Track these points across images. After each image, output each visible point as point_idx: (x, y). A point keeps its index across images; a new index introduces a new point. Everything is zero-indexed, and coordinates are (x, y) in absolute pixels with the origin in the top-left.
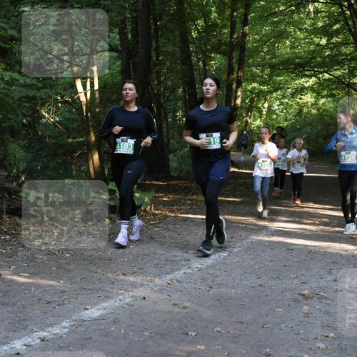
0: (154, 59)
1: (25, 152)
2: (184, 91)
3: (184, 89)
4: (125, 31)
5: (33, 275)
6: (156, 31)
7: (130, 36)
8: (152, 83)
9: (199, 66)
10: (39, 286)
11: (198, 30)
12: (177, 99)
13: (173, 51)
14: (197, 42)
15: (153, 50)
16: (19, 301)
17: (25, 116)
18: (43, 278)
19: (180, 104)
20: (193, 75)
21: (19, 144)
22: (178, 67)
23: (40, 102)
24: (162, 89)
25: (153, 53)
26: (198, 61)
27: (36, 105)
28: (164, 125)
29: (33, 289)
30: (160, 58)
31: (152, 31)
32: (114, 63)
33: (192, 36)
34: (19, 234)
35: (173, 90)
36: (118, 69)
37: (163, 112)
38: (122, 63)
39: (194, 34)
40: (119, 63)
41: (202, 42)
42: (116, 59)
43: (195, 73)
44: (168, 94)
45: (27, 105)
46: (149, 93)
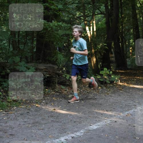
0: (120, 17)
1: (65, 58)
2: (133, 31)
3: (133, 30)
4: (108, 5)
5: (68, 110)
6: (121, 5)
7: (109, 7)
8: (119, 28)
9: (140, 19)
10: (71, 115)
11: (140, 3)
12: (130, 35)
13: (129, 13)
14: (139, 9)
15: (119, 13)
16: (63, 121)
17: (65, 43)
18: (73, 111)
19: (131, 36)
20: (138, 24)
21: (62, 55)
22: (131, 20)
23: (71, 37)
24: (124, 30)
25: (120, 14)
26: (140, 17)
27: (69, 38)
28: (125, 46)
29: (69, 116)
30: (123, 16)
31: (119, 4)
32: (103, 19)
33: (137, 6)
34: (62, 92)
35: (129, 30)
36: (104, 22)
37: (124, 40)
38: (106, 19)
39: (138, 5)
40: (104, 19)
41: (142, 9)
42: (103, 18)
43: (139, 23)
44: (126, 32)
45: (66, 38)
46: (118, 32)
